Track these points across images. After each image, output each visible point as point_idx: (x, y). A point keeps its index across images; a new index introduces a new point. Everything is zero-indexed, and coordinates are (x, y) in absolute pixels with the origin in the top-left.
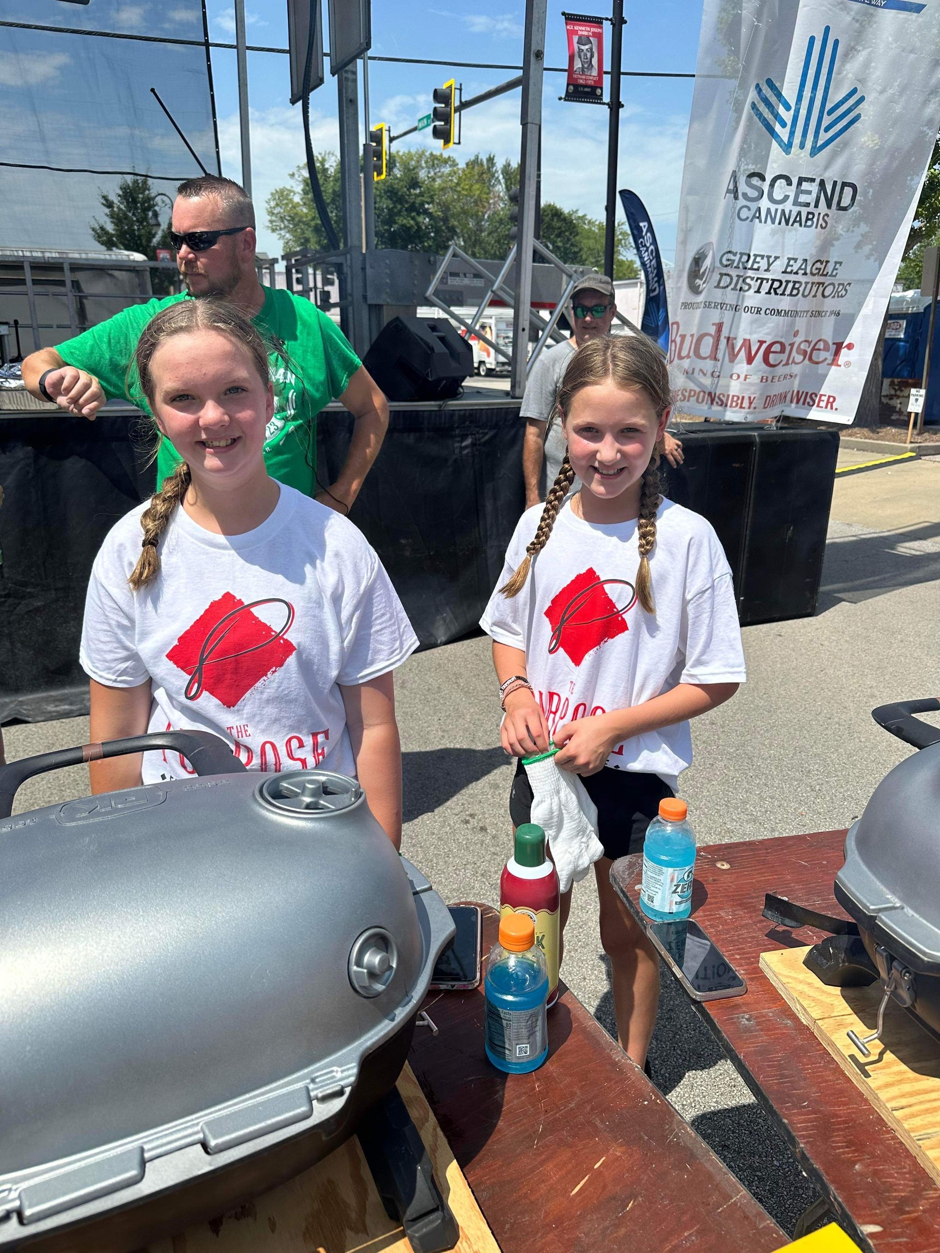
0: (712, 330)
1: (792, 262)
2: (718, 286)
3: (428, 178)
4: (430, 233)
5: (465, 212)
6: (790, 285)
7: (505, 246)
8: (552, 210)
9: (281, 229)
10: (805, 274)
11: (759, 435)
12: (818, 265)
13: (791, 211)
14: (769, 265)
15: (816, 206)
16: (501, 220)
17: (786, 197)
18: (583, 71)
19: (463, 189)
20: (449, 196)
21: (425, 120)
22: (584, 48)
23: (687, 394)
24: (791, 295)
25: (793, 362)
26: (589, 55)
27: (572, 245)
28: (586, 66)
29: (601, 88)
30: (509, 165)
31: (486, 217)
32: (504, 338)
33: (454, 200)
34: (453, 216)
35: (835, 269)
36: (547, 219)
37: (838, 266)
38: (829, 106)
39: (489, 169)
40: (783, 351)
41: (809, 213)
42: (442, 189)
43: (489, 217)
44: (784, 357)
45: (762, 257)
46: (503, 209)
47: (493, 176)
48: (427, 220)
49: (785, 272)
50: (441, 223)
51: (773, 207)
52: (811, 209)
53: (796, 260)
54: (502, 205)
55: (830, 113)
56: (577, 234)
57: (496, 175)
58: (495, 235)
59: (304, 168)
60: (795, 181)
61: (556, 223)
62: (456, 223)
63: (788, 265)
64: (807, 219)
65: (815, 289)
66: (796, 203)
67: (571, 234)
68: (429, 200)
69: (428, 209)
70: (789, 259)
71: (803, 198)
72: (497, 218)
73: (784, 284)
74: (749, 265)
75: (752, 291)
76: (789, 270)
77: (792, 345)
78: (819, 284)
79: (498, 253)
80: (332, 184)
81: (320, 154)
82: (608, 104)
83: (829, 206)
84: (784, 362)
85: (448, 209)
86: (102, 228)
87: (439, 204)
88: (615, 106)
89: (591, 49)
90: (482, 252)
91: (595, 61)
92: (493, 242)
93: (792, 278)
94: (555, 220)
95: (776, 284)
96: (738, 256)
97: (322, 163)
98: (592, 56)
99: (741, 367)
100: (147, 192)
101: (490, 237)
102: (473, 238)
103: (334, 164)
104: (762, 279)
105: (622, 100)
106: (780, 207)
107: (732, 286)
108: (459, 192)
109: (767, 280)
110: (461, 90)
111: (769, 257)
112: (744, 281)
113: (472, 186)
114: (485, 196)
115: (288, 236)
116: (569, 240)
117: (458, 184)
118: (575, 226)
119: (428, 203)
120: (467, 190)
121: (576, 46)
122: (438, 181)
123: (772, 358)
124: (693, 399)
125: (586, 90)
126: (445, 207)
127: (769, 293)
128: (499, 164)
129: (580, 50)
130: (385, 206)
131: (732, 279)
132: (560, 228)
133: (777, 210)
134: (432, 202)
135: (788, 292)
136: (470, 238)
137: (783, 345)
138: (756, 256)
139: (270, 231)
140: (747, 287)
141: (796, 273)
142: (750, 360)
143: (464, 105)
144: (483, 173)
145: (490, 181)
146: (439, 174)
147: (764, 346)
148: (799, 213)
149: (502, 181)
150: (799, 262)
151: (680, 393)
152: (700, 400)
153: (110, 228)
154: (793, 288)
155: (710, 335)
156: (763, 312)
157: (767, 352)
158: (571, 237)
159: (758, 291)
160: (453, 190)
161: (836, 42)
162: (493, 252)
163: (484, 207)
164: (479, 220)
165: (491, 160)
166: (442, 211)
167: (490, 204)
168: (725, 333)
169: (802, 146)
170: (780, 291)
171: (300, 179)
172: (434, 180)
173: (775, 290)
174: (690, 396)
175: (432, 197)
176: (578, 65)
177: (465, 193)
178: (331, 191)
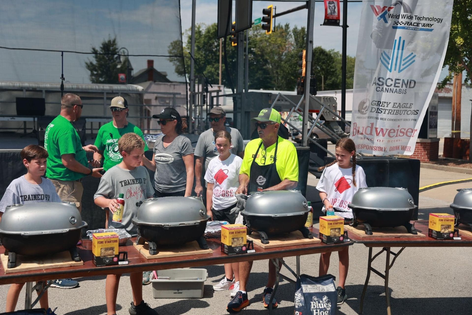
0: (370, 125)
1: (395, 104)
2: (371, 112)
3: (254, 35)
4: (253, 62)
5: (272, 52)
6: (395, 111)
7: (294, 69)
8: (320, 50)
9: (175, 60)
10: (400, 108)
11: (389, 160)
12: (404, 105)
13: (393, 89)
14: (388, 105)
15: (402, 87)
16: (292, 55)
17: (391, 85)
18: (331, 14)
19: (272, 41)
20: (265, 44)
21: (258, 21)
22: (332, 5)
23: (363, 146)
24: (396, 114)
25: (399, 135)
26: (333, 8)
27: (331, 68)
28: (332, 12)
29: (339, 20)
30: (296, 28)
31: (284, 54)
32: (294, 117)
33: (267, 46)
34: (266, 54)
35: (410, 106)
36: (317, 55)
37: (411, 105)
38: (403, 58)
39: (286, 30)
40: (394, 132)
41: (399, 89)
42: (261, 41)
43: (285, 54)
44: (395, 134)
45: (385, 102)
46: (293, 50)
47: (288, 33)
48: (252, 56)
49: (393, 107)
50: (260, 58)
51: (387, 88)
52: (400, 88)
53: (396, 103)
54: (293, 48)
55: (404, 60)
56: (334, 62)
57: (290, 33)
58: (289, 63)
59: (189, 30)
60: (394, 80)
61: (322, 57)
62: (268, 58)
63: (394, 105)
64: (399, 91)
65: (404, 112)
66: (395, 86)
67: (330, 62)
68: (254, 46)
69: (253, 51)
70: (394, 103)
71: (397, 85)
72: (290, 55)
73: (393, 111)
74: (381, 105)
75: (382, 113)
76: (394, 106)
77: (398, 130)
78: (405, 110)
79: (290, 72)
80: (203, 39)
81: (197, 24)
82: (342, 26)
83: (406, 87)
84: (395, 136)
85: (264, 50)
86: (91, 63)
87: (259, 48)
88: (345, 27)
89: (334, 6)
90: (282, 71)
91: (336, 10)
92: (287, 67)
93: (396, 109)
94: (321, 55)
95: (391, 111)
96: (377, 102)
97: (199, 28)
98: (335, 8)
99: (381, 137)
100: (115, 46)
101: (286, 64)
102: (277, 64)
103: (205, 29)
104: (386, 110)
105: (348, 24)
106: (390, 88)
107: (376, 111)
108: (270, 42)
109: (387, 110)
110: (275, 9)
111: (387, 103)
112: (380, 110)
113: (277, 39)
114: (283, 44)
115: (178, 64)
116: (329, 65)
117: (269, 38)
118: (332, 58)
119: (254, 48)
120: (274, 41)
121: (328, 5)
122: (259, 37)
123: (391, 135)
124: (365, 148)
125: (333, 21)
126: (262, 50)
127: (388, 114)
128: (291, 28)
129: (330, 6)
130: (230, 49)
131: (376, 109)
132: (324, 59)
133: (388, 89)
134: (255, 47)
135: (395, 113)
136: (275, 65)
137: (394, 130)
138: (383, 102)
139: (169, 61)
140: (380, 112)
141: (397, 107)
142: (384, 135)
143: (277, 15)
144: (282, 32)
145: (286, 36)
146: (259, 34)
147: (388, 131)
148: (396, 89)
149: (293, 36)
150: (398, 104)
151: (360, 145)
152: (368, 148)
153: (95, 62)
154: (396, 112)
155: (369, 127)
156: (387, 120)
157: (390, 132)
158: (331, 64)
159: (385, 113)
160: (267, 41)
161: (404, 41)
162: (287, 71)
163: (283, 49)
164: (280, 55)
165: (287, 26)
166: (261, 52)
167: (286, 48)
168: (374, 126)
169: (395, 70)
170: (392, 113)
171: (186, 36)
172: (256, 36)
173: (390, 113)
174: (364, 147)
175: (255, 45)
176: (329, 11)
177: (273, 42)
178: (202, 42)
